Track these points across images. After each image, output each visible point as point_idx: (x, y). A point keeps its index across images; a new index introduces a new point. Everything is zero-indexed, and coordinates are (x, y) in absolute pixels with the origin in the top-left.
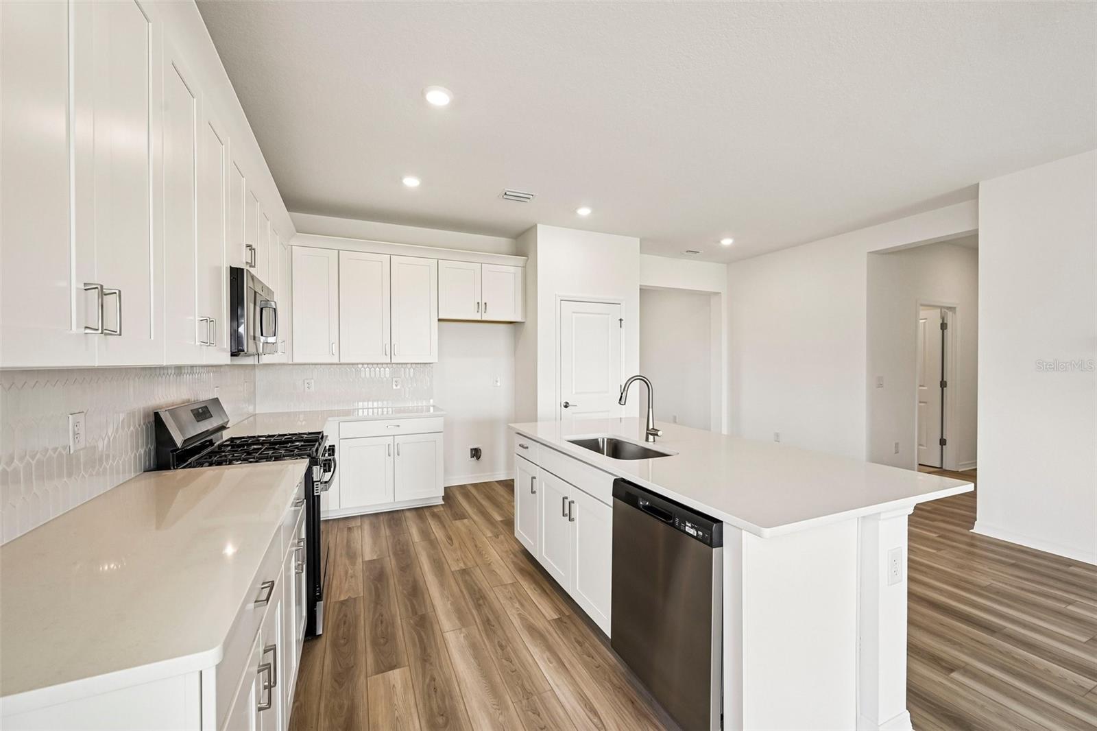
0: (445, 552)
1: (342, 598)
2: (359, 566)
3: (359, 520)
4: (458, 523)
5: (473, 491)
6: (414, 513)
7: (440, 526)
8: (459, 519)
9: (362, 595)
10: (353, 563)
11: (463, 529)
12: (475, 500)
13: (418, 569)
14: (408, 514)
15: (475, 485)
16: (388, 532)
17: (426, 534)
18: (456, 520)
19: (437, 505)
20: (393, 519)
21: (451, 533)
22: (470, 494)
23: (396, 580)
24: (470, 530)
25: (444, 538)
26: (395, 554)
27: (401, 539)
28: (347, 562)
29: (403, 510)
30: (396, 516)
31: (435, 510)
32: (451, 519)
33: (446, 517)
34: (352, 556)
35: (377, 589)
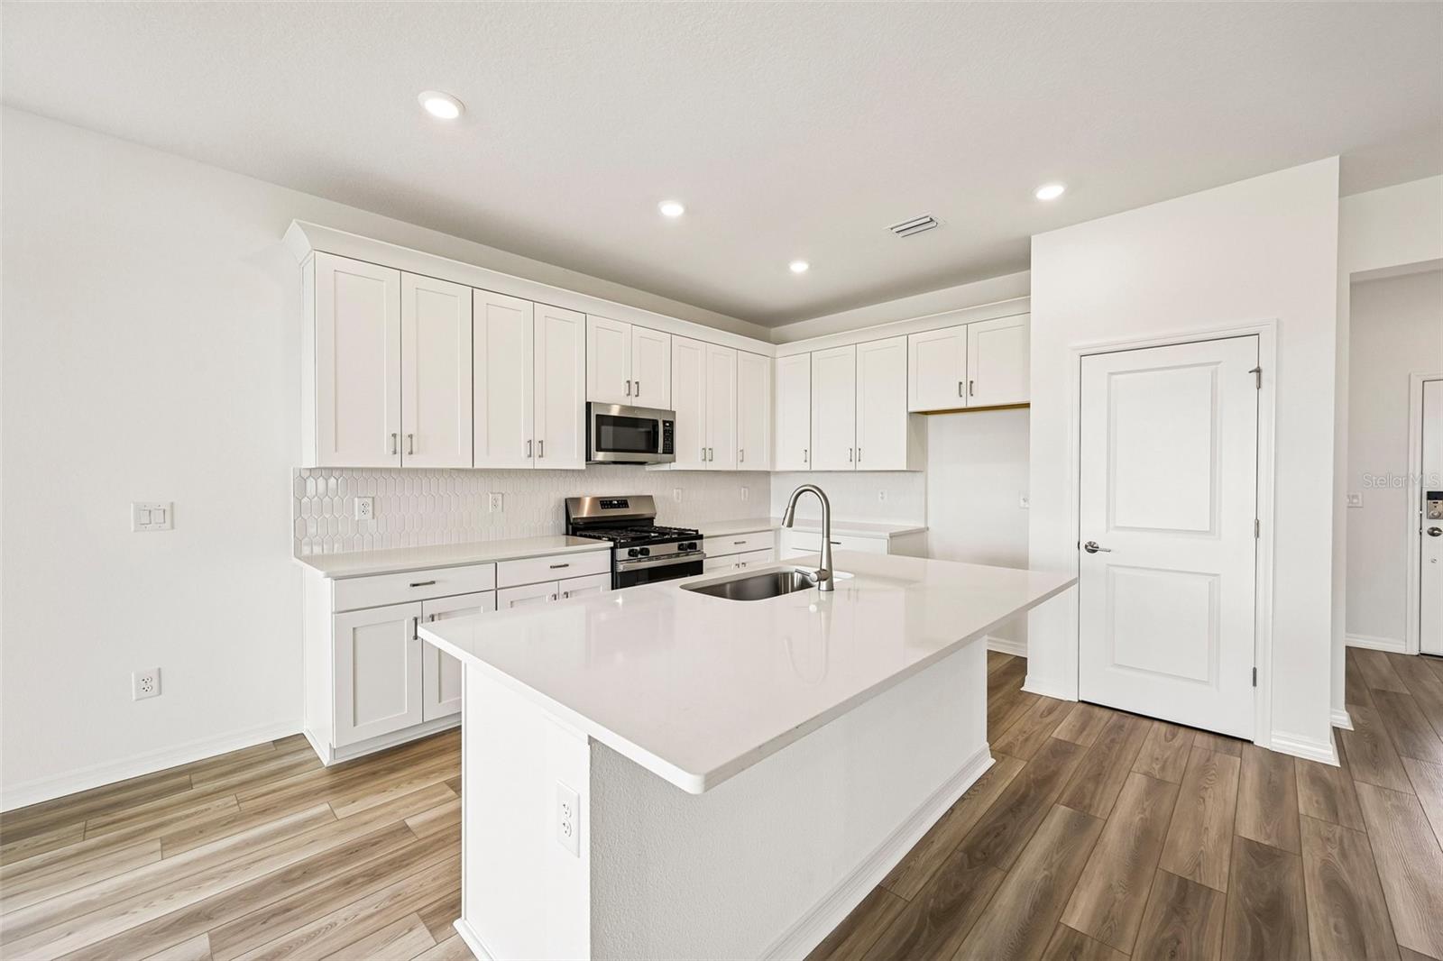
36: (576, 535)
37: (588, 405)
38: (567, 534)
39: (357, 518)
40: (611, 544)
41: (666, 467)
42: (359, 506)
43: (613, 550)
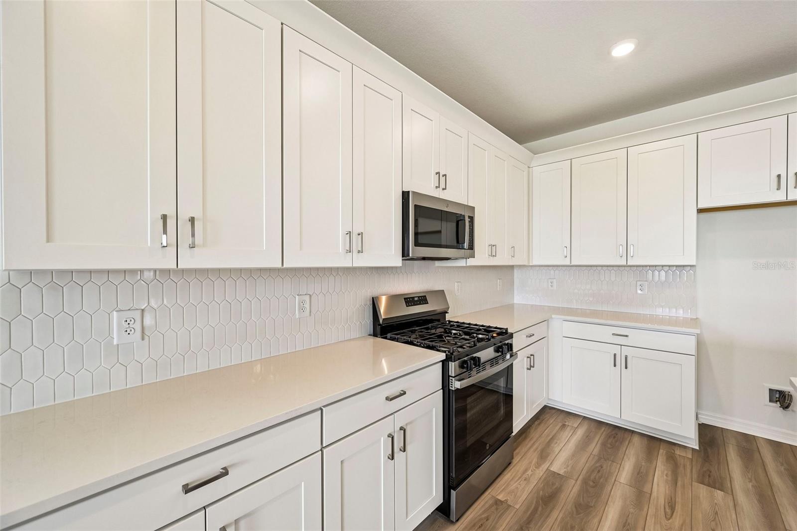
0: (650, 522)
1: (500, 497)
2: (540, 472)
3: (579, 421)
4: (703, 491)
5: (767, 455)
6: (645, 441)
7: (670, 478)
8: (709, 485)
9: (517, 506)
10: (538, 465)
11: (705, 505)
12: (760, 471)
13: (596, 521)
14: (636, 440)
15: (776, 445)
16: (596, 451)
17: (640, 478)
18: (702, 483)
19: (685, 447)
20: (614, 437)
21: (679, 499)
22: (756, 455)
23: (561, 515)
24: (716, 513)
25: (662, 501)
26: (585, 482)
27: (604, 467)
28: (535, 460)
29: (633, 432)
30: (620, 434)
31: (678, 452)
32: (695, 476)
33: (688, 470)
34: (544, 455)
35: (536, 510)
36: (386, 338)
37: (405, 195)
38: (375, 335)
39: (115, 343)
40: (442, 356)
41: (461, 263)
42: (119, 325)
43: (445, 363)
